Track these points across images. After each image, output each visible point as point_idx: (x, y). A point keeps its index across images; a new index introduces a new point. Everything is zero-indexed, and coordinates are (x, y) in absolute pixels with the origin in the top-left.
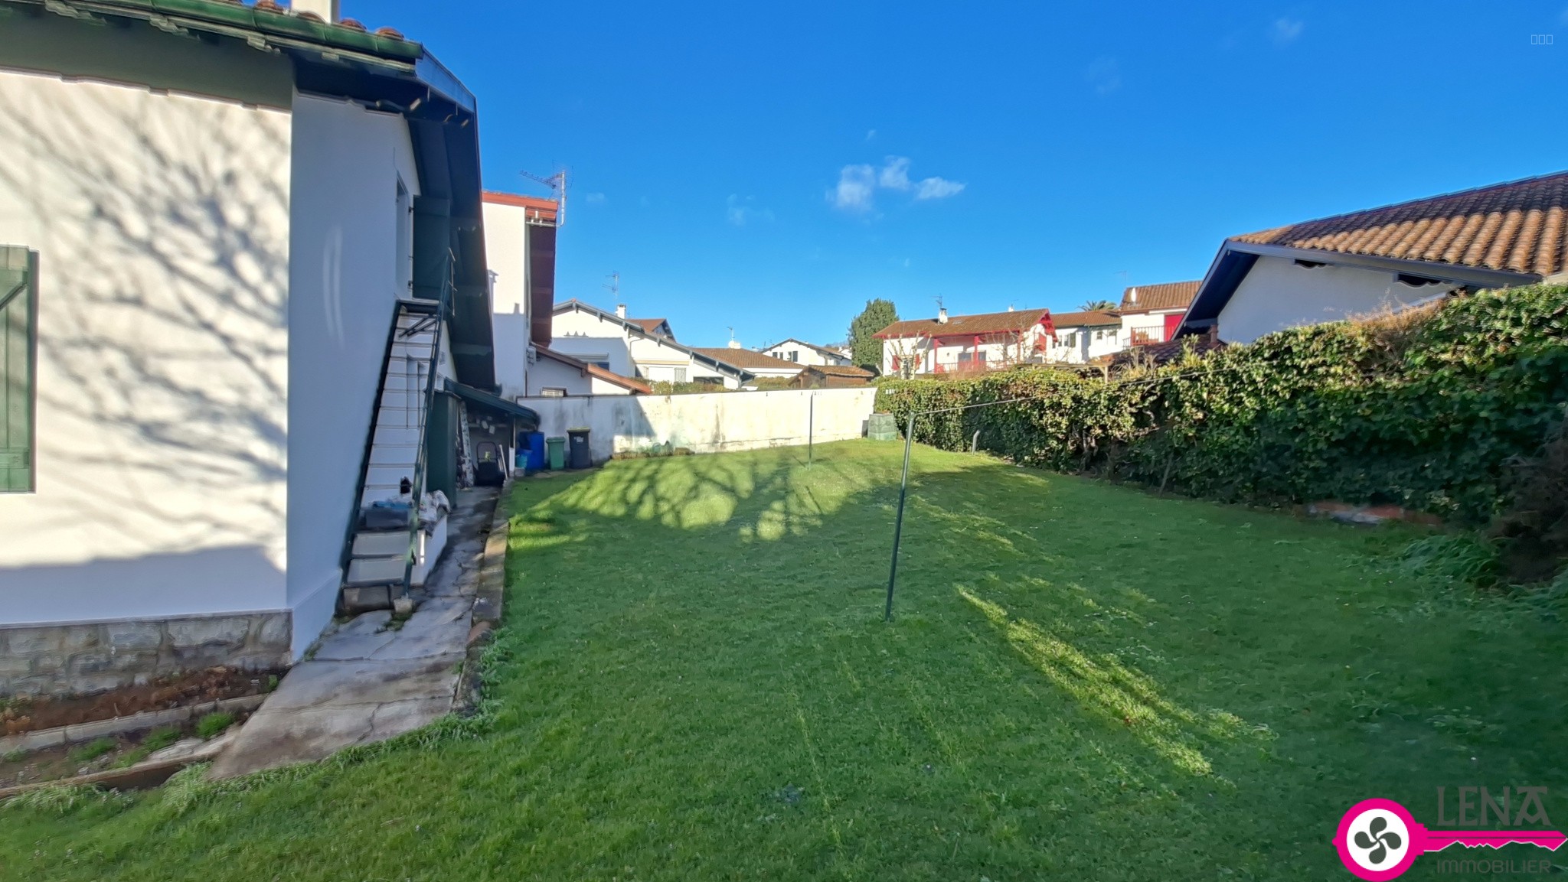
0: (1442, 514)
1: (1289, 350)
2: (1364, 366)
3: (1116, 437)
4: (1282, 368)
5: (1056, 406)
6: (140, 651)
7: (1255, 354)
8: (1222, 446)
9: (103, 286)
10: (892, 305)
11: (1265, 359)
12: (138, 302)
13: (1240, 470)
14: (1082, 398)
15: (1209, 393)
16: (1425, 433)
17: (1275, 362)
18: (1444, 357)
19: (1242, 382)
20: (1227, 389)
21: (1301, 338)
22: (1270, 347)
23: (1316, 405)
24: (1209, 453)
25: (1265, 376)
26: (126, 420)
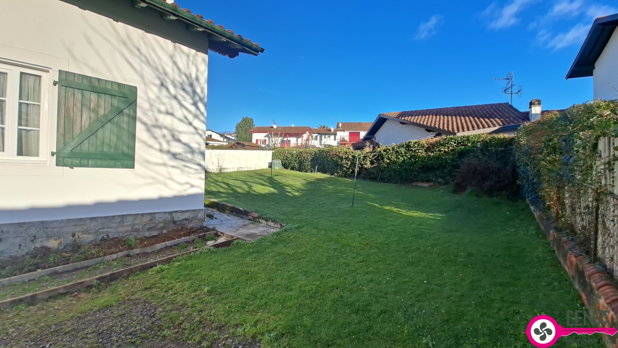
0: (440, 184)
1: (410, 146)
2: (426, 151)
3: (365, 167)
4: (408, 150)
5: (347, 158)
6: (164, 222)
7: (403, 146)
8: (394, 169)
9: (163, 108)
10: (252, 120)
11: (404, 148)
12: (172, 114)
13: (398, 175)
14: (355, 156)
15: (391, 156)
16: (438, 166)
17: (407, 149)
18: (442, 149)
19: (399, 153)
20: (395, 155)
21: (413, 143)
22: (405, 145)
23: (416, 159)
24: (391, 171)
25: (405, 152)
26: (168, 152)
